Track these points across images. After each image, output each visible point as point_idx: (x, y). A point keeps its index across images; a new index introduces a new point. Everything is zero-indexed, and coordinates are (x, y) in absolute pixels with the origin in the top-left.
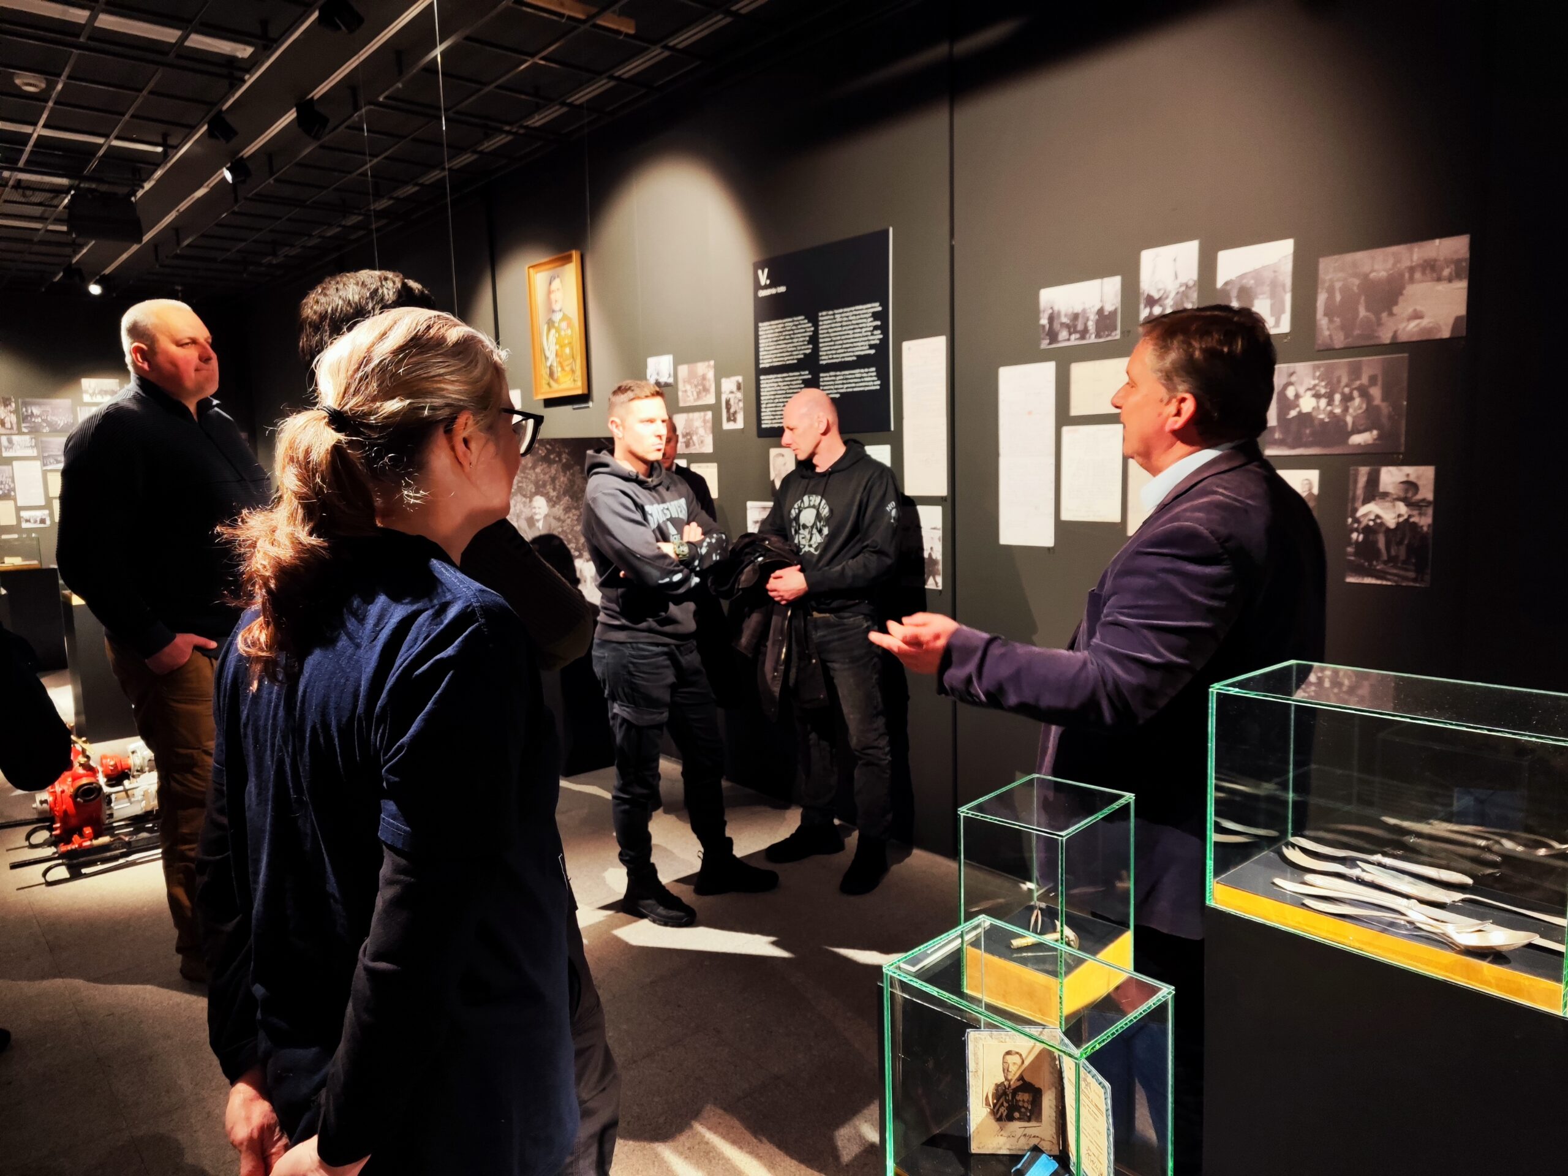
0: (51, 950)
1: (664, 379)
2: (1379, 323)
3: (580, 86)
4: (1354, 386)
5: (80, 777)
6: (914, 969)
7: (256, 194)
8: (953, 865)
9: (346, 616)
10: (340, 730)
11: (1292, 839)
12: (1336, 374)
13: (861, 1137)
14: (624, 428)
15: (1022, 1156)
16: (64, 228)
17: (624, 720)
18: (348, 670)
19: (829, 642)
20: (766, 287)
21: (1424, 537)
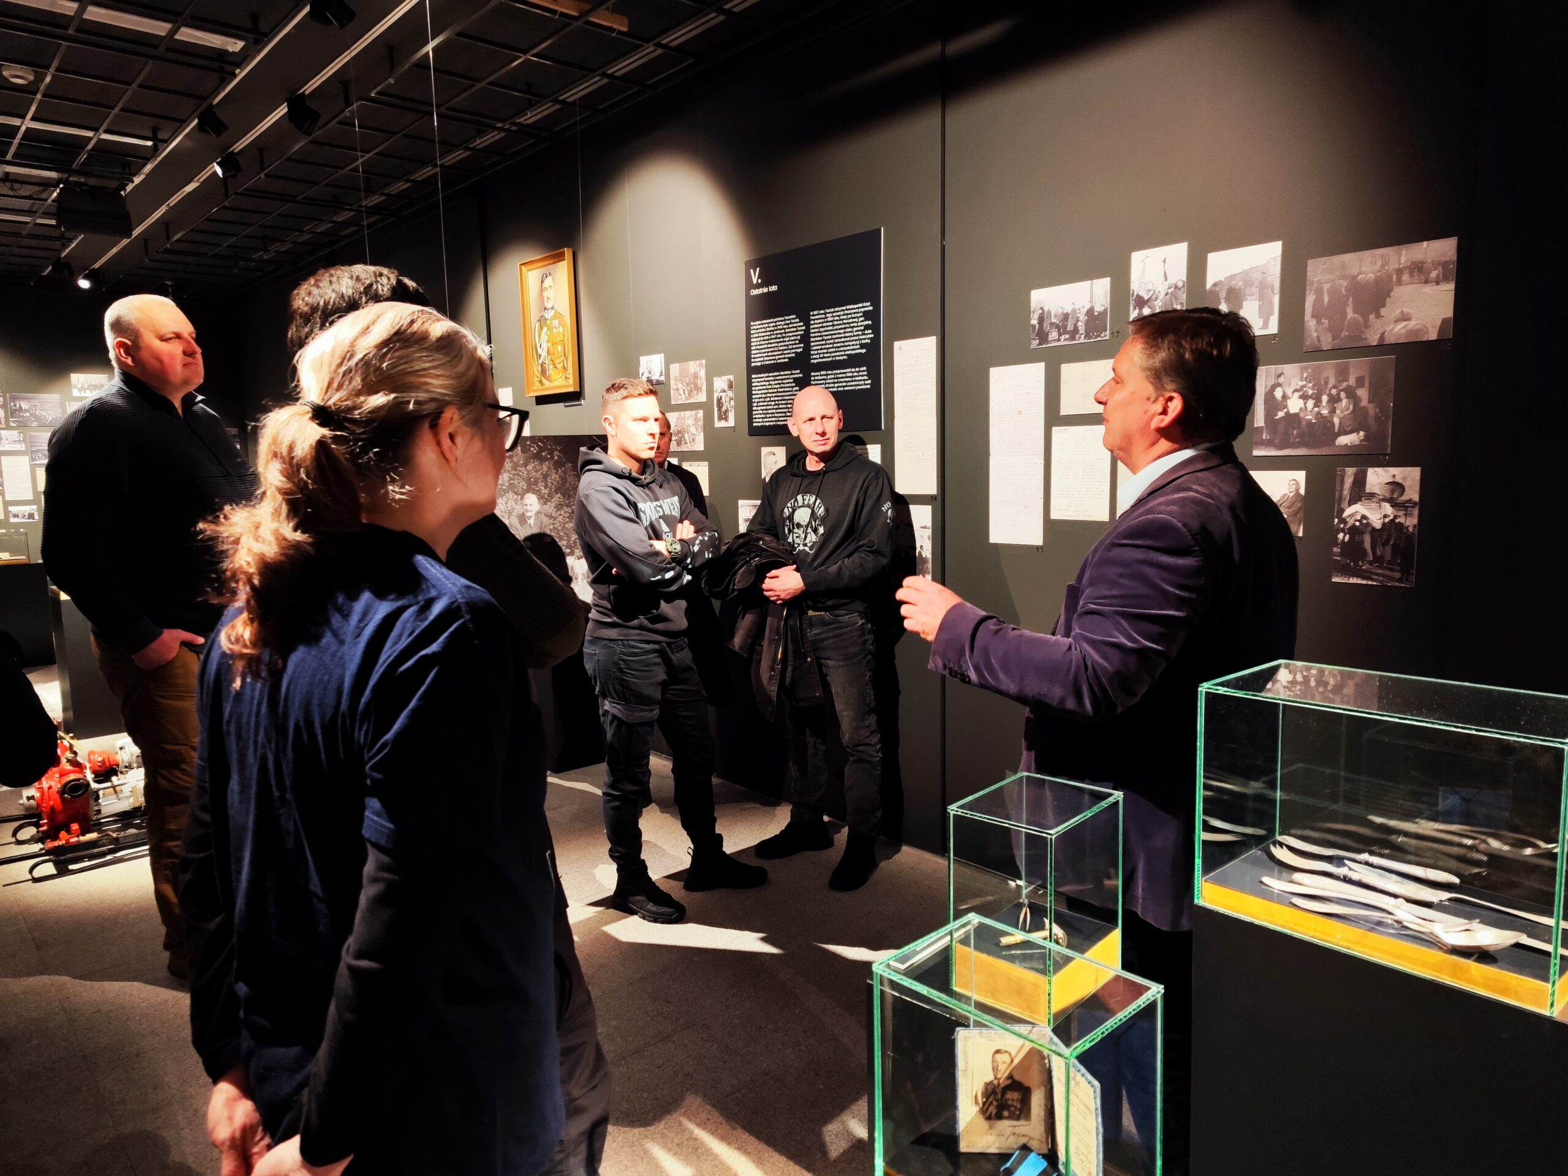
0: (38, 948)
1: (655, 377)
2: (1367, 326)
3: (571, 84)
4: (1341, 388)
5: (67, 773)
6: (903, 967)
7: (246, 189)
8: (940, 861)
9: (331, 613)
10: (323, 727)
11: (1279, 838)
12: (1324, 375)
13: (848, 1133)
14: (617, 426)
15: (1011, 1155)
16: (53, 222)
17: (615, 717)
18: (333, 667)
19: (823, 640)
20: (758, 286)
21: (1410, 537)
